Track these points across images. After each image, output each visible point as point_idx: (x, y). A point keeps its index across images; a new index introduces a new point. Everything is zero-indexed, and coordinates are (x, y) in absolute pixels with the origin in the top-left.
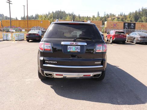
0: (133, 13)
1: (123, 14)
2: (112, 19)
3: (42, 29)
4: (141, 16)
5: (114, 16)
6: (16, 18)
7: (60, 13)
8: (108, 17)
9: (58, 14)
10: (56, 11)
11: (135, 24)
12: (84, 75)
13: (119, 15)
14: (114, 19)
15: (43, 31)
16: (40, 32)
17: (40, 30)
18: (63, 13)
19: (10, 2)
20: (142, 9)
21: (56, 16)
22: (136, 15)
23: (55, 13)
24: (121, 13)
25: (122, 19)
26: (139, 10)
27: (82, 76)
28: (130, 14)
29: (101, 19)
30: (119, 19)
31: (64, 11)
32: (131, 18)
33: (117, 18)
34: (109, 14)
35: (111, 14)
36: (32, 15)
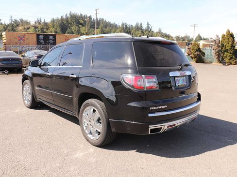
0: (58, 20)
1: (43, 21)
2: (24, 28)
4: (69, 25)
5: (27, 23)
8: (18, 26)
11: (54, 36)
13: (35, 23)
14: (28, 29)
20: (70, 14)
22: (63, 23)
24: (39, 19)
25: (41, 29)
26: (66, 15)
28: (53, 21)
29: (4, 28)
30: (37, 30)
32: (55, 27)
33: (33, 28)
34: (18, 19)
35: (22, 20)
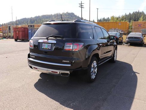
3: (120, 31)
6: (94, 20)
7: (137, 14)
9: (136, 15)
10: (133, 12)
12: (52, 72)
15: (121, 33)
16: (118, 34)
17: (117, 32)
18: (141, 14)
19: (82, 7)
21: (133, 17)
23: (132, 14)
27: (50, 72)
31: (143, 12)
36: (109, 18)
